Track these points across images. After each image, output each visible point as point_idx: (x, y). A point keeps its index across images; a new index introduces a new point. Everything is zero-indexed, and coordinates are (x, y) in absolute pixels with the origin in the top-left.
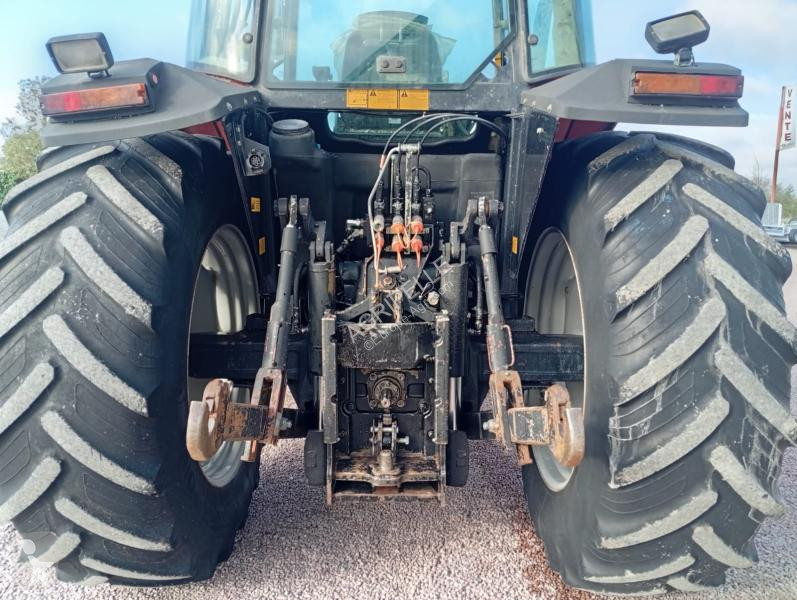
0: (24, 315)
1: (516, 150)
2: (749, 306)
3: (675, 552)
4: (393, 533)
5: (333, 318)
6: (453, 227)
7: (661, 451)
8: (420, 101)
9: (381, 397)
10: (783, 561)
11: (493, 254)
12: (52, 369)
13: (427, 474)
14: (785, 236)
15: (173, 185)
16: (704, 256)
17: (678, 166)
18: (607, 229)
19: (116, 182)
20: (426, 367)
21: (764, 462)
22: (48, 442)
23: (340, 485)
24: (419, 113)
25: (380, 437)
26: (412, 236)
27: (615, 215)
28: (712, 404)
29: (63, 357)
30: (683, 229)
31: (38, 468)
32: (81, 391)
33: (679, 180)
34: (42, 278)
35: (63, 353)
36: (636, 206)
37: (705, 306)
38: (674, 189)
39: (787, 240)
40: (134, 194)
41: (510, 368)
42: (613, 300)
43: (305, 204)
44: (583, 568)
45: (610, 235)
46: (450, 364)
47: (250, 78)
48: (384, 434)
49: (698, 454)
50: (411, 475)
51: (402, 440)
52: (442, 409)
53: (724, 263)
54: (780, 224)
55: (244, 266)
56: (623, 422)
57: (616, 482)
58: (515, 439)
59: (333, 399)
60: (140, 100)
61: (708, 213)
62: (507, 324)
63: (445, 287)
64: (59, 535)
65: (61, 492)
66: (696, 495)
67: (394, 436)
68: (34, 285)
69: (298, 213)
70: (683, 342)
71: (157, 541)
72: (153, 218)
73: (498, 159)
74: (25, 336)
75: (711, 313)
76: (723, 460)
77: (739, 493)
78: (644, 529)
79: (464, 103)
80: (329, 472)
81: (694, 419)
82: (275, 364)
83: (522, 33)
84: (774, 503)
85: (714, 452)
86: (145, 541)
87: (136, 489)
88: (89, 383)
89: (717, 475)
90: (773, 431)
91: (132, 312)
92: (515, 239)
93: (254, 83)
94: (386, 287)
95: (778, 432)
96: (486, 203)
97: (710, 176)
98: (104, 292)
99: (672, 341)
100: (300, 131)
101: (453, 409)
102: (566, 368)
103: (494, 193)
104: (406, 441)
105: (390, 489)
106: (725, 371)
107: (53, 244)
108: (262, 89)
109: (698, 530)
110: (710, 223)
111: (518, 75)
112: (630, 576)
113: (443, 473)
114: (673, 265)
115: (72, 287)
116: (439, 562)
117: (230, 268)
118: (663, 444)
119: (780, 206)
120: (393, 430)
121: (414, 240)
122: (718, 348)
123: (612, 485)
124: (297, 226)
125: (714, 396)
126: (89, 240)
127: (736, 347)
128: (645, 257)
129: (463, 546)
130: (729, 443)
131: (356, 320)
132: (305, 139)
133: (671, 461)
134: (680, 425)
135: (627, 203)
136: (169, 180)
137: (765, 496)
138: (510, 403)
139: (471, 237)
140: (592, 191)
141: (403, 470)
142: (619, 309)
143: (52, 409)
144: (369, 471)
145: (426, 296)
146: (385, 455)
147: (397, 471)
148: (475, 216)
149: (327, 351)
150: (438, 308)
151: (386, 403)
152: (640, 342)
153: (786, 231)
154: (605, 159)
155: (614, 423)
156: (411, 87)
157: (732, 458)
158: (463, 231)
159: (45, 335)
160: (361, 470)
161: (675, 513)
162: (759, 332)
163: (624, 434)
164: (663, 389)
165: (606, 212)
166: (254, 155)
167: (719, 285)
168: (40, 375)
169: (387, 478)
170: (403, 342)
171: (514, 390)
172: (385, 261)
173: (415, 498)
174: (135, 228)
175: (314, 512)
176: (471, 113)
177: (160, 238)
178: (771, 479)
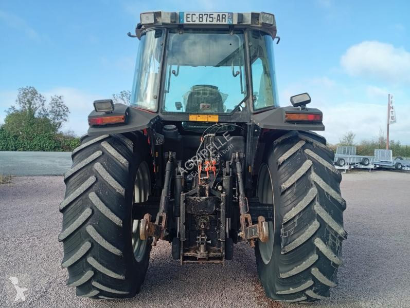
0: (82, 192)
1: (250, 136)
2: (326, 190)
3: (306, 279)
4: (204, 286)
5: (185, 194)
6: (227, 162)
7: (297, 239)
8: (215, 119)
9: (201, 225)
10: (359, 295)
11: (241, 172)
12: (91, 210)
13: (218, 254)
14: (393, 166)
15: (130, 148)
16: (311, 173)
17: (303, 143)
18: (279, 164)
19: (112, 148)
20: (217, 213)
21: (334, 245)
22: (88, 236)
23: (185, 258)
24: (215, 123)
25: (200, 240)
26: (212, 166)
27: (281, 159)
28: (314, 223)
29: (95, 206)
30: (304, 164)
31: (83, 245)
32: (100, 218)
33: (303, 148)
34: (88, 180)
35: (95, 205)
36: (288, 156)
37: (310, 190)
38: (302, 150)
39: (394, 168)
40: (118, 152)
41: (247, 213)
42: (281, 188)
43: (174, 154)
44: (275, 288)
45: (280, 166)
46: (226, 212)
47: (156, 111)
48: (202, 239)
49: (310, 240)
50: (212, 254)
51: (208, 242)
52: (223, 228)
53: (317, 176)
54: (391, 160)
55: (147, 177)
56: (285, 230)
57: (283, 251)
58: (249, 238)
59: (184, 224)
60: (123, 121)
61: (313, 160)
62: (246, 197)
63: (224, 184)
64: (86, 272)
65: (90, 255)
66: (311, 256)
67: (205, 240)
68: (86, 182)
69: (172, 158)
70: (303, 202)
71: (121, 275)
72: (125, 160)
73: (244, 138)
74: (82, 199)
75: (313, 192)
76: (319, 243)
77: (326, 255)
78: (294, 269)
79: (231, 119)
80: (182, 252)
81: (308, 228)
82: (164, 211)
83: (251, 96)
84: (338, 259)
85: (316, 240)
86: (116, 274)
87: (116, 254)
88: (104, 215)
89: (318, 249)
90: (336, 234)
91: (119, 191)
92: (250, 167)
93: (157, 112)
94: (203, 184)
95: (338, 234)
96: (239, 154)
97: (315, 146)
98: (109, 184)
99: (299, 202)
100: (173, 129)
101: (227, 231)
102: (270, 216)
103: (242, 150)
104: (210, 242)
105: (204, 259)
106: (318, 212)
107: (92, 168)
108: (160, 114)
109: (313, 269)
110: (313, 163)
111: (250, 110)
112: (292, 290)
113: (224, 253)
114: (300, 177)
115: (98, 183)
116: (222, 295)
117: (141, 177)
118: (298, 237)
119: (391, 151)
120: (205, 238)
121: (213, 167)
122: (315, 204)
123: (282, 253)
124: (171, 162)
125: (314, 220)
126: (104, 167)
127: (321, 204)
128: (291, 174)
129: (232, 290)
130: (320, 237)
131: (192, 196)
132: (175, 132)
133: (301, 243)
134: (303, 231)
135: (285, 156)
136: (129, 147)
137: (335, 257)
138: (247, 225)
139: (233, 166)
140: (275, 151)
141: (209, 252)
142: (282, 191)
143: (90, 224)
144: (196, 253)
145: (217, 188)
146: (202, 246)
147: (207, 252)
148: (235, 159)
149: (182, 206)
150: (222, 192)
151: (202, 226)
152: (290, 202)
153: (393, 163)
154: (279, 140)
155: (282, 231)
156: (212, 114)
157: (322, 242)
158: (231, 164)
159: (89, 199)
160: (193, 252)
161: (304, 263)
162: (329, 199)
163: (285, 234)
164: (297, 218)
165: (278, 159)
166: (159, 138)
167: (315, 183)
168: (87, 212)
169: (203, 255)
170: (209, 203)
171: (249, 221)
172: (202, 175)
173: (213, 263)
174: (119, 163)
175: (171, 278)
176: (233, 123)
177: (128, 166)
178: (337, 251)
